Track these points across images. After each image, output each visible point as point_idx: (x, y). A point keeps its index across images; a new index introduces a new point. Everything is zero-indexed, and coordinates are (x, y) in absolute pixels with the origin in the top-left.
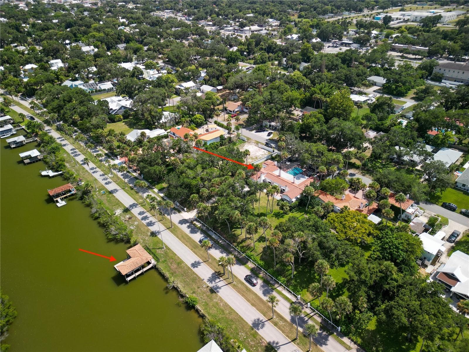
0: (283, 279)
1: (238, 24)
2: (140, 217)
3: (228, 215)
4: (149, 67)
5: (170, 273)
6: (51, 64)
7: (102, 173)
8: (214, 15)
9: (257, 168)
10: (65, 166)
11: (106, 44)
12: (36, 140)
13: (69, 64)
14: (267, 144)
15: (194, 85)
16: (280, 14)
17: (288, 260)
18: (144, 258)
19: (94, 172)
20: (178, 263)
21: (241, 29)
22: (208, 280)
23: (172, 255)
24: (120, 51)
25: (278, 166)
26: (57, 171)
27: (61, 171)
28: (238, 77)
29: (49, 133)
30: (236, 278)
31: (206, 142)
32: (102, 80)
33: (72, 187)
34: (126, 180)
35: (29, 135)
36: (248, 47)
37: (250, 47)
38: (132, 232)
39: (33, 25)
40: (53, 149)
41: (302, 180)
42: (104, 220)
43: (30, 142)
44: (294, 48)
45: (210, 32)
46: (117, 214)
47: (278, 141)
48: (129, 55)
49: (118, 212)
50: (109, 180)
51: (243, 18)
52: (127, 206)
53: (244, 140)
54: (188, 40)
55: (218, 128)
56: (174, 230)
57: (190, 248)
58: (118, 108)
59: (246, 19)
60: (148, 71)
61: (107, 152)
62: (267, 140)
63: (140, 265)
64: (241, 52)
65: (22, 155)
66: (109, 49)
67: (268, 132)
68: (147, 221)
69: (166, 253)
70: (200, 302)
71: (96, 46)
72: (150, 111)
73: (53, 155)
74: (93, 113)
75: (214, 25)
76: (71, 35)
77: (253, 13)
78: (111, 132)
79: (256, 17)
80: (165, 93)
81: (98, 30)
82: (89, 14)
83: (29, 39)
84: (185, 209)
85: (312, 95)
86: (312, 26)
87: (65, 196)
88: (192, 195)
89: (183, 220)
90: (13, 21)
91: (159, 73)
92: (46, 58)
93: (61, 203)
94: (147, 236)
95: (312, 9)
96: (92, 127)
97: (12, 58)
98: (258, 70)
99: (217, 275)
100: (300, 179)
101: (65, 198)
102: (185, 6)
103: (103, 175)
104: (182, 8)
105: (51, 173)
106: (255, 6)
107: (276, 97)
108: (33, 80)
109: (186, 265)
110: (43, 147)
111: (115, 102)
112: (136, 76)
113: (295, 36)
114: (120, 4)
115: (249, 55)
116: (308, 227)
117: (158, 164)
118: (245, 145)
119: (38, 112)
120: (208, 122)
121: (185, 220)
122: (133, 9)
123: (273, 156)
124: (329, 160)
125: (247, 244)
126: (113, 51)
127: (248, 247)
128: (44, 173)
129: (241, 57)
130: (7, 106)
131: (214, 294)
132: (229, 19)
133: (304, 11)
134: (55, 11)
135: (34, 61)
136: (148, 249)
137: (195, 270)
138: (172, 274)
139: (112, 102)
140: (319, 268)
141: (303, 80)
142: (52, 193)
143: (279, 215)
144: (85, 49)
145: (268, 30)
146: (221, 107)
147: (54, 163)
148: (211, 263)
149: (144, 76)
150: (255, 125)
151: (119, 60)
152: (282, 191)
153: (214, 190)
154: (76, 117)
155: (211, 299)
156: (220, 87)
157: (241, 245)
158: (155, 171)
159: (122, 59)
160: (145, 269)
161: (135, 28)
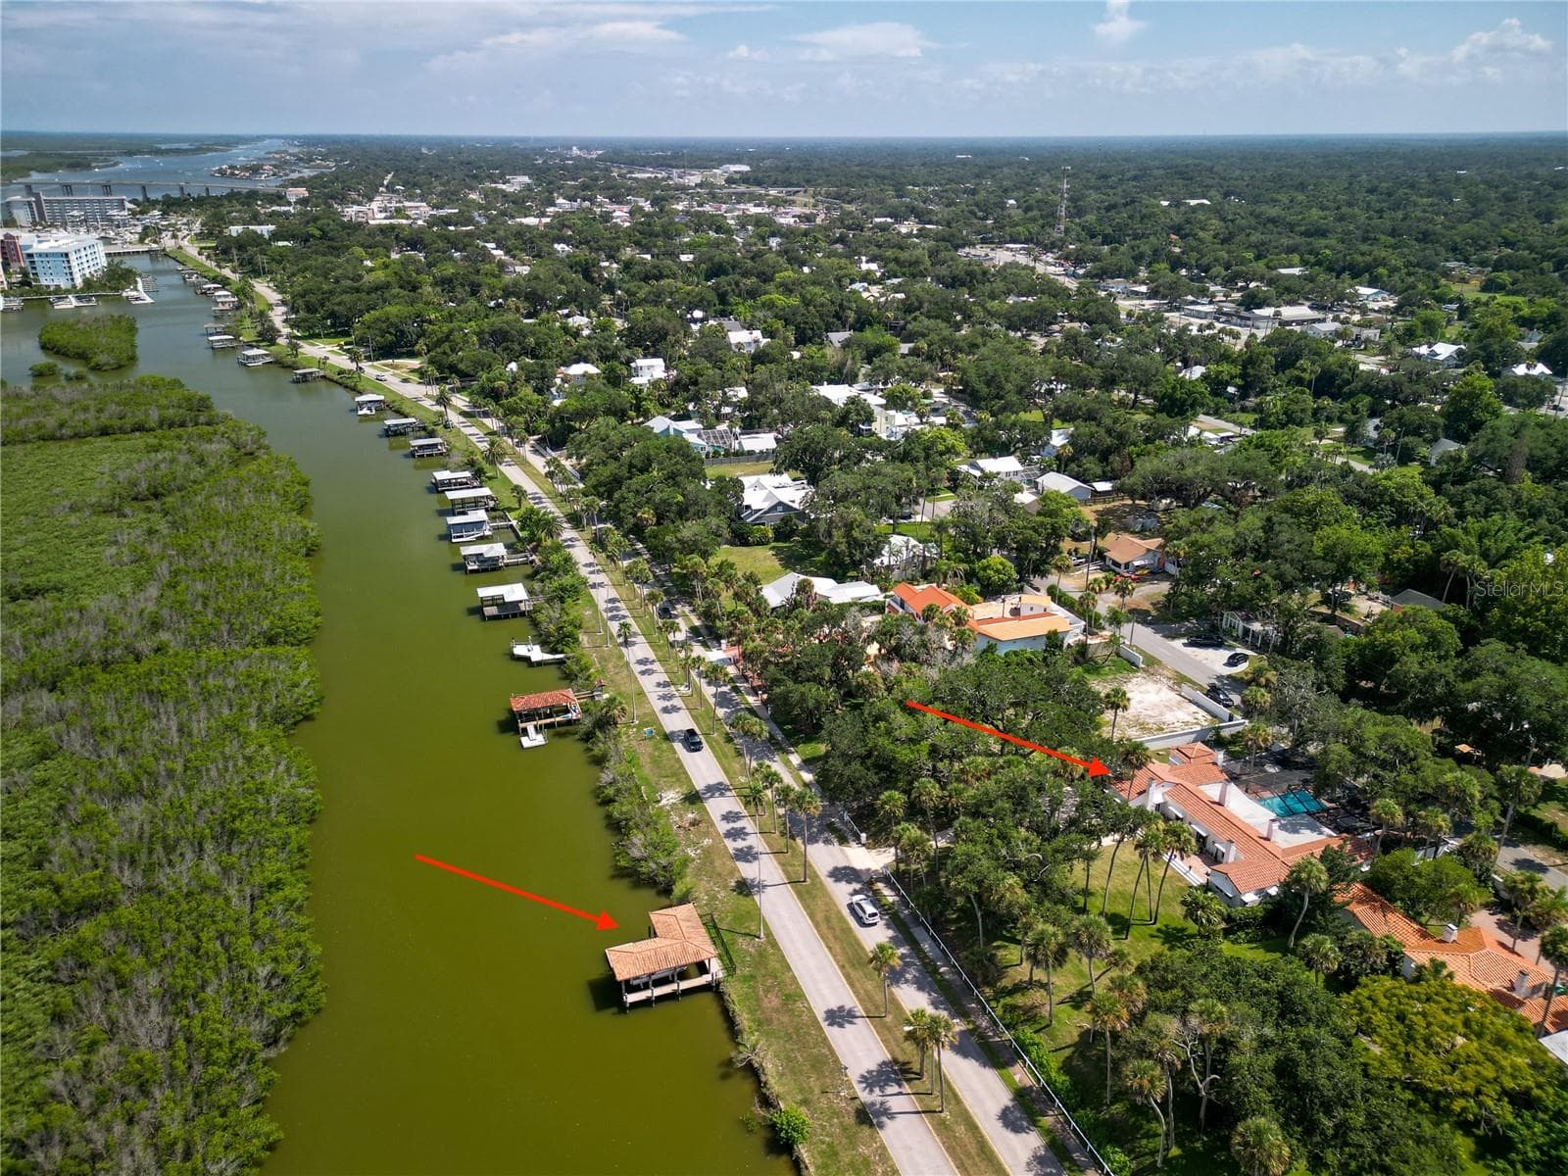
0: (1120, 1157)
1: (1236, 295)
2: (723, 827)
3: (980, 883)
4: (895, 402)
5: (754, 1021)
6: (636, 369)
7: (664, 678)
8: (1163, 266)
9: (1133, 757)
10: (576, 640)
11: (798, 328)
12: (532, 562)
13: (681, 371)
14: (1213, 692)
15: (1018, 467)
16: (1409, 274)
17: (1141, 1086)
18: (691, 949)
19: (643, 673)
20: (788, 997)
21: (1244, 314)
22: (863, 1076)
23: (778, 966)
24: (828, 351)
25: (1224, 770)
26: (554, 651)
27: (562, 652)
28: (1171, 460)
29: (569, 546)
30: (958, 1101)
31: (992, 642)
32: (750, 426)
33: (572, 698)
34: (721, 712)
35: (519, 546)
36: (1244, 367)
37: (1250, 371)
38: (686, 861)
39: (627, 266)
40: (563, 589)
41: (1307, 836)
42: (624, 809)
43: (517, 564)
44: (1421, 388)
45: (1130, 314)
46: (664, 802)
47: (1249, 683)
48: (849, 362)
49: (670, 797)
50: (677, 702)
51: (1261, 279)
52: (699, 785)
53: (1133, 664)
54: (1048, 334)
55: (1054, 607)
56: (808, 892)
57: (838, 962)
58: (766, 506)
59: (1270, 283)
60: (892, 412)
61: (697, 623)
62: (1220, 678)
63: (673, 965)
64: (1216, 385)
65: (485, 592)
66: (802, 340)
67: (1230, 653)
68: (740, 844)
69: (761, 955)
70: (815, 1139)
71: (767, 333)
72: (849, 527)
73: (557, 605)
74: (692, 510)
75: (1153, 294)
76: (712, 296)
77: (1304, 263)
78: (724, 571)
79: (1311, 279)
80: (910, 480)
81: (787, 289)
82: (780, 245)
83: (606, 301)
84: (864, 836)
85: (1438, 552)
86: (1527, 323)
87: (548, 721)
88: (887, 793)
89: (845, 868)
90: (584, 253)
91: (922, 423)
92: (628, 353)
93: (533, 739)
94: (725, 887)
95: (1547, 265)
96: (677, 545)
97: (546, 344)
98: (1257, 447)
99: (895, 1072)
100: (1297, 832)
101: (548, 726)
102: (1073, 235)
103: (666, 685)
104: (1061, 240)
105: (537, 654)
106: (1321, 242)
107: (1284, 537)
108: (574, 404)
109: (810, 1009)
110: (542, 581)
111: (763, 487)
112: (852, 425)
113: (1444, 350)
114: (878, 220)
115: (1244, 396)
116: (1253, 995)
117: (818, 680)
118: (1134, 680)
119: (562, 488)
120: (1027, 588)
121: (853, 870)
122: (910, 235)
123: (1226, 733)
124: (1427, 784)
125: (1029, 1003)
126: (811, 349)
127: (1030, 1015)
128: (520, 650)
129: (1210, 401)
130: (492, 463)
131: (866, 1130)
132: (1213, 279)
133: (1510, 268)
134: (696, 231)
135: (595, 355)
136: (715, 927)
137: (833, 1033)
138: (760, 1024)
139: (756, 486)
140: (1246, 1144)
141: (1421, 497)
142: (518, 705)
143: (1180, 939)
144: (738, 336)
145: (1345, 322)
146: (1085, 547)
147: (552, 627)
148: (889, 1029)
149: (874, 426)
150: (1191, 623)
151: (817, 374)
152: (1212, 858)
153: (959, 793)
154: (647, 514)
155: (853, 1143)
156: (1102, 486)
157: (1008, 1000)
158: (803, 698)
159: (826, 374)
160: (685, 985)
161: (897, 289)
